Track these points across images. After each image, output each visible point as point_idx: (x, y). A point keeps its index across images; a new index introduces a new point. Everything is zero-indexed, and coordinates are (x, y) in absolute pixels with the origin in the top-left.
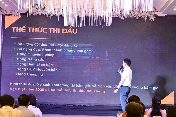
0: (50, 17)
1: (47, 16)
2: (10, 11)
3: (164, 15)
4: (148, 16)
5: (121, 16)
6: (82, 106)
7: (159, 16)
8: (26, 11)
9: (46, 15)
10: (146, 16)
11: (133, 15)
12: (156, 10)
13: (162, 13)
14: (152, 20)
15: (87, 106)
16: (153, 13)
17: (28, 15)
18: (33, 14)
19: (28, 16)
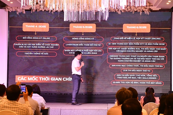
0: (52, 12)
1: (50, 12)
2: (15, 8)
3: (158, 9)
4: (144, 10)
5: (118, 10)
6: (84, 95)
7: (153, 10)
8: (30, 8)
9: (48, 11)
10: (141, 10)
11: (129, 10)
12: (151, 5)
13: (156, 7)
14: (147, 13)
16: (148, 7)
17: (32, 11)
18: (36, 10)
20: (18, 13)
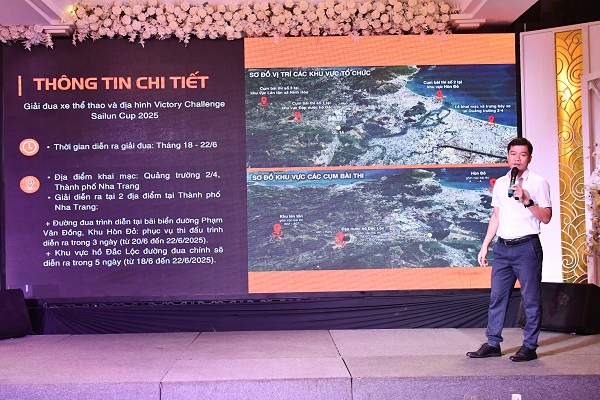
0: (142, 42)
1: (132, 40)
2: (19, 29)
3: (476, 23)
4: (432, 27)
5: (351, 30)
6: (250, 304)
7: (461, 25)
8: (68, 27)
9: (128, 37)
10: (424, 26)
11: (387, 27)
12: (454, 10)
13: (471, 16)
15: (264, 304)
16: (445, 18)
17: (75, 38)
18: (89, 35)
19: (74, 43)
20: (28, 46)
